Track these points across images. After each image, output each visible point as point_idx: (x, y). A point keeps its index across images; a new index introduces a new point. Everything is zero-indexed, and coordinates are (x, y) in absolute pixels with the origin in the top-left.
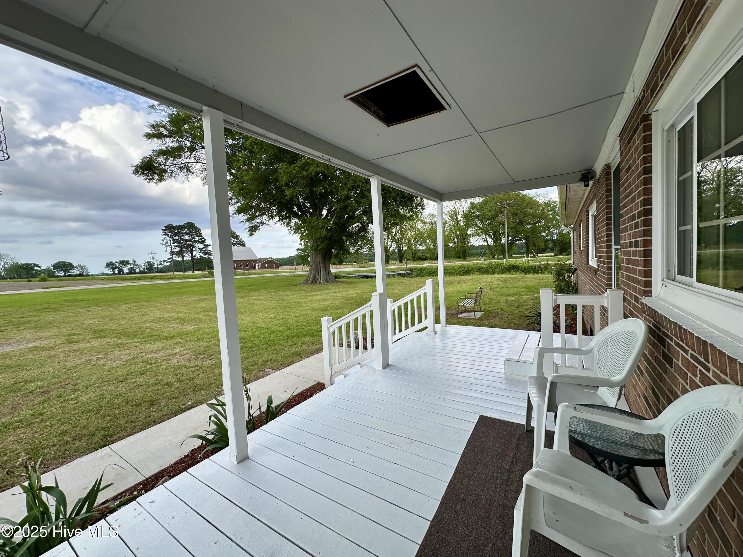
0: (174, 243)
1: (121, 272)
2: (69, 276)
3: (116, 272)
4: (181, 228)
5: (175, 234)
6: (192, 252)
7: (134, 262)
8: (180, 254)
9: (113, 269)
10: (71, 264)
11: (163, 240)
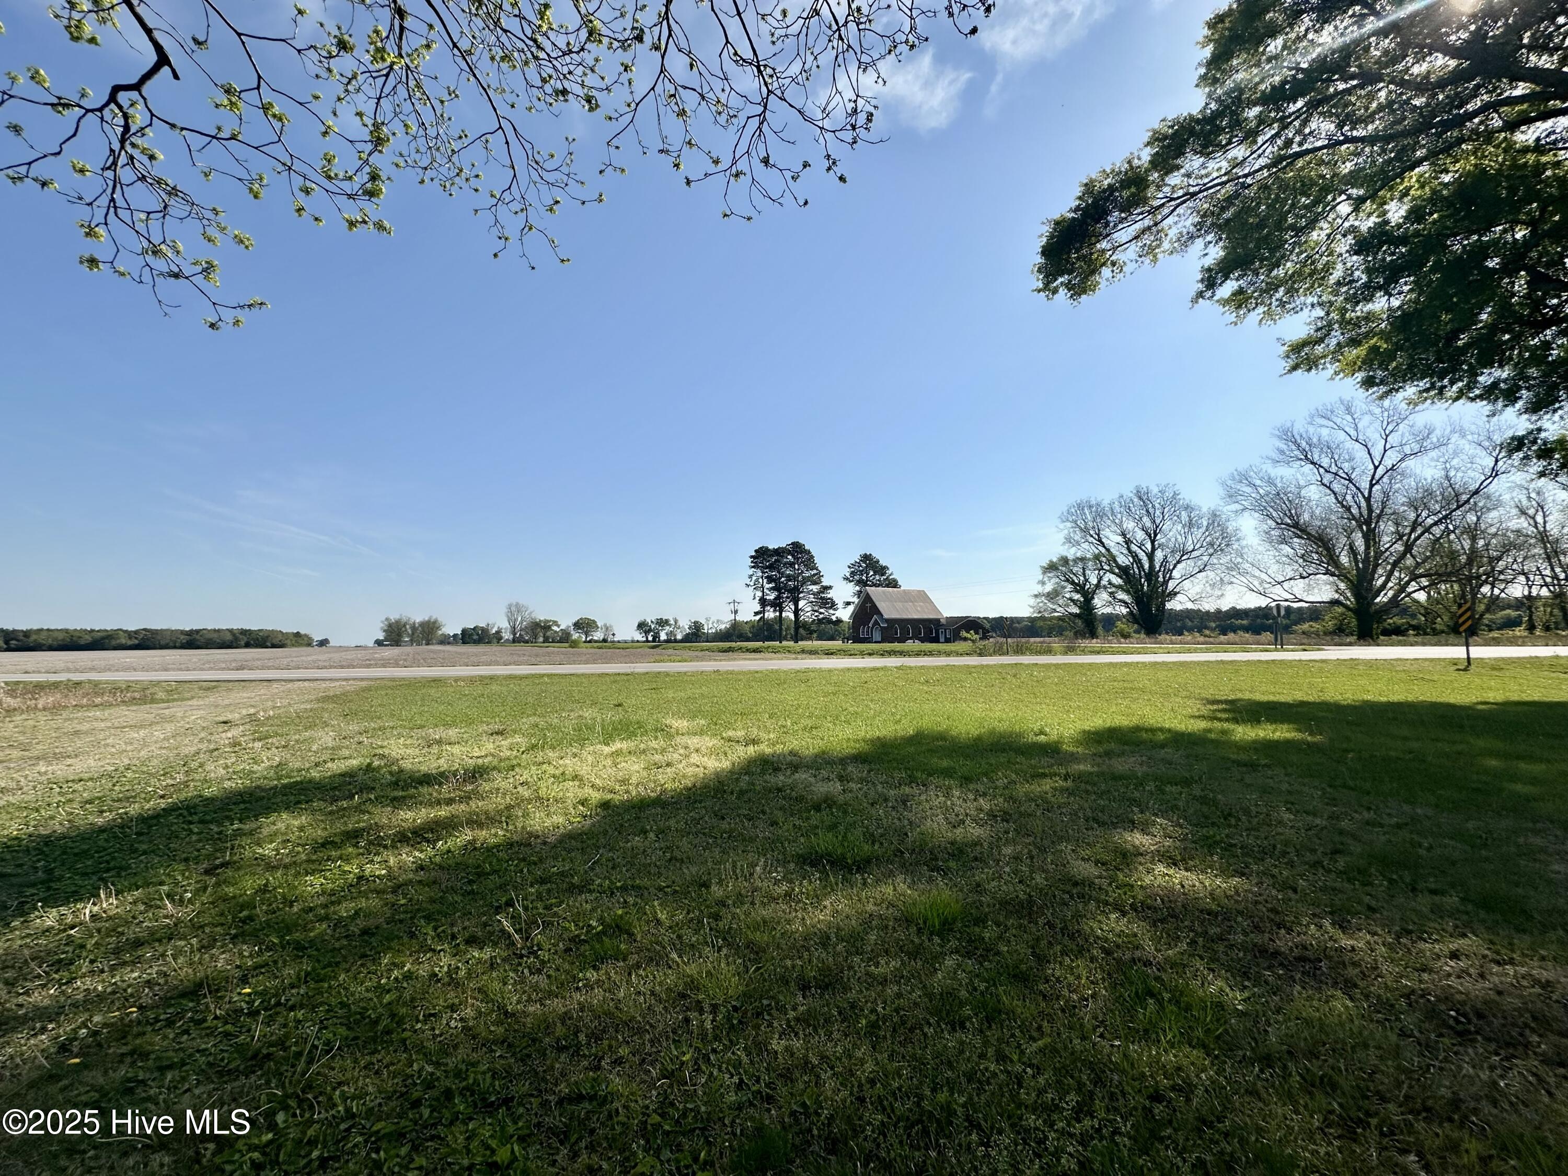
0: (769, 582)
1: (656, 637)
2: (590, 641)
3: (650, 638)
4: (779, 552)
5: (771, 567)
6: (796, 601)
7: (676, 621)
8: (777, 605)
9: (647, 632)
10: (594, 622)
11: (751, 577)
